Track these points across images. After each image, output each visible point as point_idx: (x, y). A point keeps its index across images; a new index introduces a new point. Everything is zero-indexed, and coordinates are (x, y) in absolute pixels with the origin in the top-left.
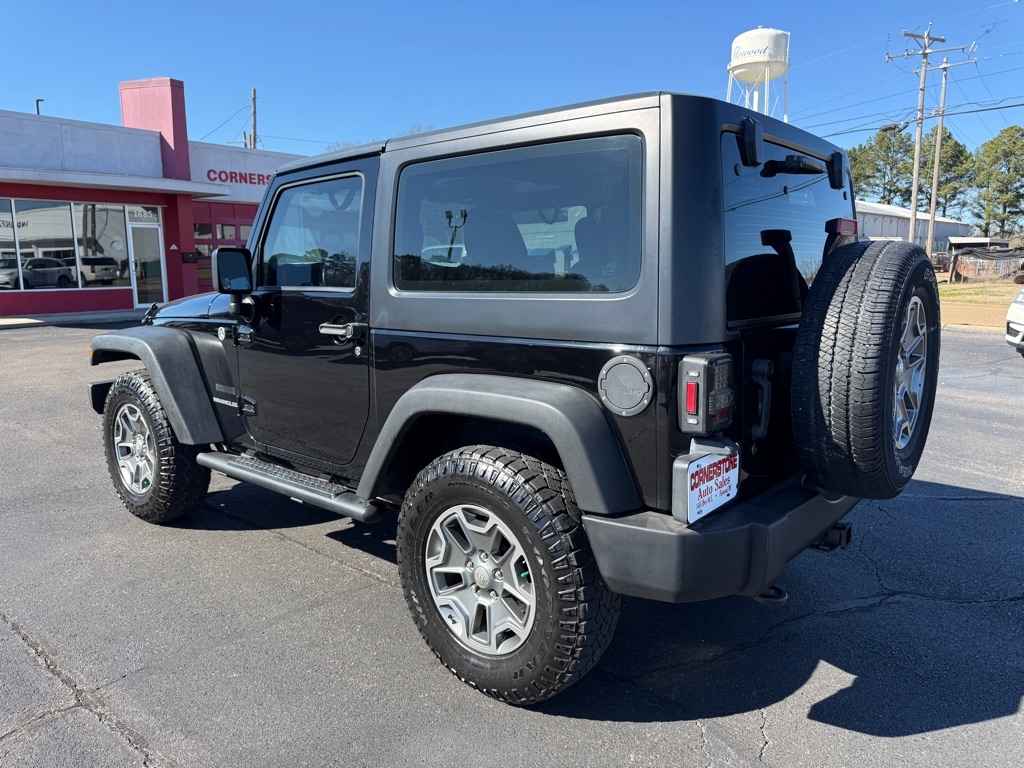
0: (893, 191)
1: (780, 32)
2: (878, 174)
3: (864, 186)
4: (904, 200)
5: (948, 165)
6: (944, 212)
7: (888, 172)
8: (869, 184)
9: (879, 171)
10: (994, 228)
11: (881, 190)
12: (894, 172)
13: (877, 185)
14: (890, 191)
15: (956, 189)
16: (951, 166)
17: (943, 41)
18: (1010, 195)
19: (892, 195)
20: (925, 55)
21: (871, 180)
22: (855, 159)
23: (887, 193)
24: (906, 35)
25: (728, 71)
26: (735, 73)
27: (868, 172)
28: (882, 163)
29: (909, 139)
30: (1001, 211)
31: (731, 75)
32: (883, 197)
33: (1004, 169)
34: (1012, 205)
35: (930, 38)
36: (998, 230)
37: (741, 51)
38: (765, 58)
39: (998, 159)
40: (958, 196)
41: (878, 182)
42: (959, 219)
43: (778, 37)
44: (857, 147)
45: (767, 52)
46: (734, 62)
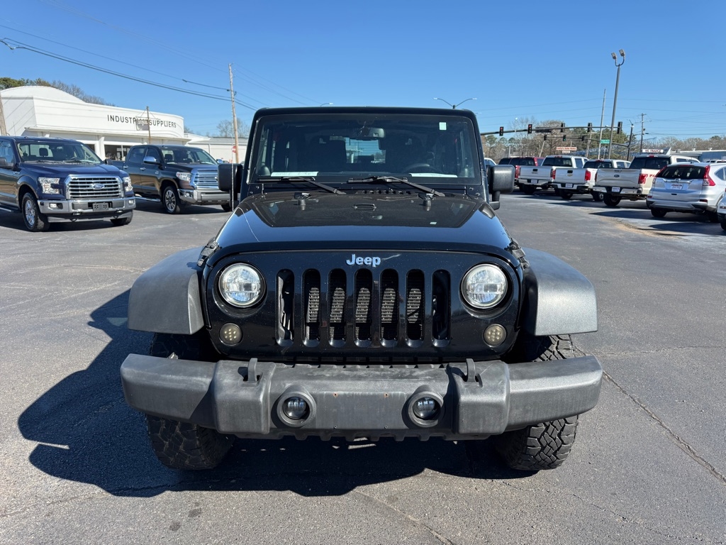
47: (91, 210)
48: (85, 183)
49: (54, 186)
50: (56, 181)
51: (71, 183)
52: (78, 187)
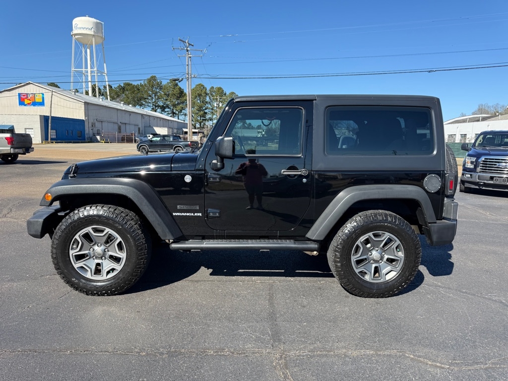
0: (157, 106)
1: (98, 21)
2: (149, 98)
3: (144, 103)
4: (162, 111)
5: (178, 97)
6: (178, 117)
7: (154, 97)
8: (146, 102)
9: (150, 96)
10: (198, 125)
11: (152, 105)
12: (157, 97)
13: (150, 103)
14: (156, 106)
15: (183, 108)
16: (179, 98)
17: (193, 46)
18: (202, 112)
19: (157, 108)
20: (187, 50)
21: (147, 100)
22: (139, 90)
23: (154, 107)
24: (180, 40)
25: (72, 35)
26: (76, 37)
27: (145, 96)
28: (151, 93)
29: (161, 83)
30: (199, 119)
31: (74, 38)
32: (153, 109)
33: (199, 101)
34: (203, 117)
35: (189, 44)
36: (199, 126)
37: (78, 26)
38: (92, 33)
39: (197, 97)
40: (183, 111)
41: (150, 101)
42: (184, 121)
43: (97, 23)
44: (139, 84)
45: (93, 30)
46: (75, 31)
47: (492, 182)
48: (493, 162)
49: (472, 163)
50: (474, 159)
51: (483, 161)
52: (487, 164)
